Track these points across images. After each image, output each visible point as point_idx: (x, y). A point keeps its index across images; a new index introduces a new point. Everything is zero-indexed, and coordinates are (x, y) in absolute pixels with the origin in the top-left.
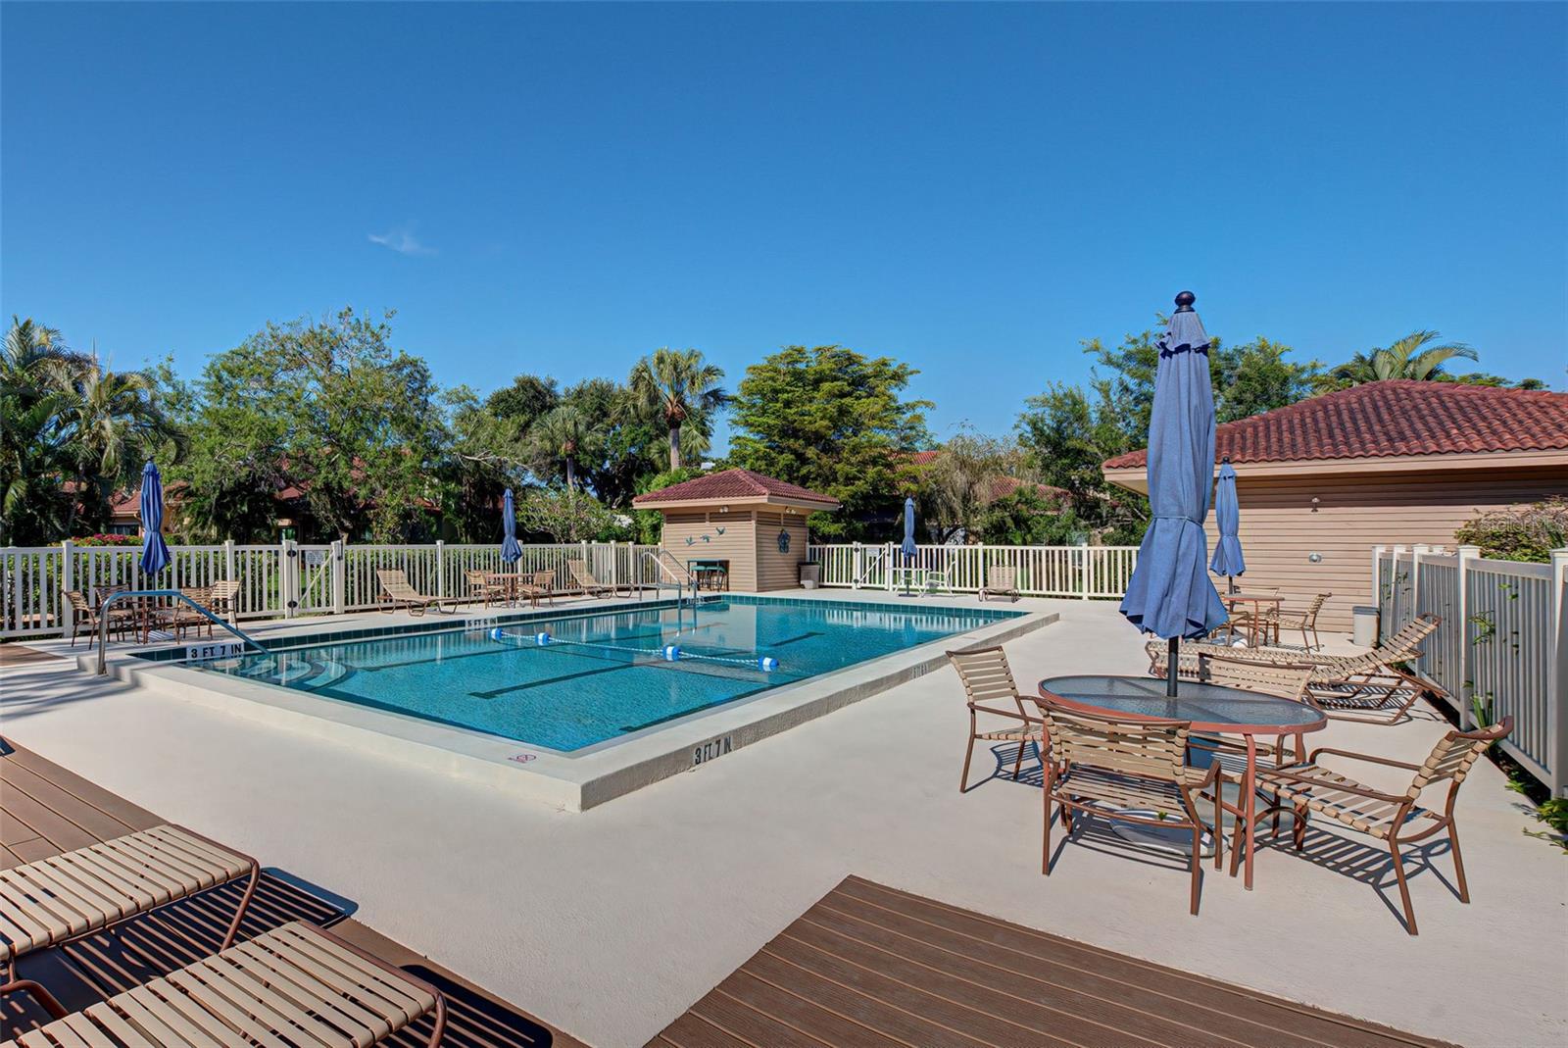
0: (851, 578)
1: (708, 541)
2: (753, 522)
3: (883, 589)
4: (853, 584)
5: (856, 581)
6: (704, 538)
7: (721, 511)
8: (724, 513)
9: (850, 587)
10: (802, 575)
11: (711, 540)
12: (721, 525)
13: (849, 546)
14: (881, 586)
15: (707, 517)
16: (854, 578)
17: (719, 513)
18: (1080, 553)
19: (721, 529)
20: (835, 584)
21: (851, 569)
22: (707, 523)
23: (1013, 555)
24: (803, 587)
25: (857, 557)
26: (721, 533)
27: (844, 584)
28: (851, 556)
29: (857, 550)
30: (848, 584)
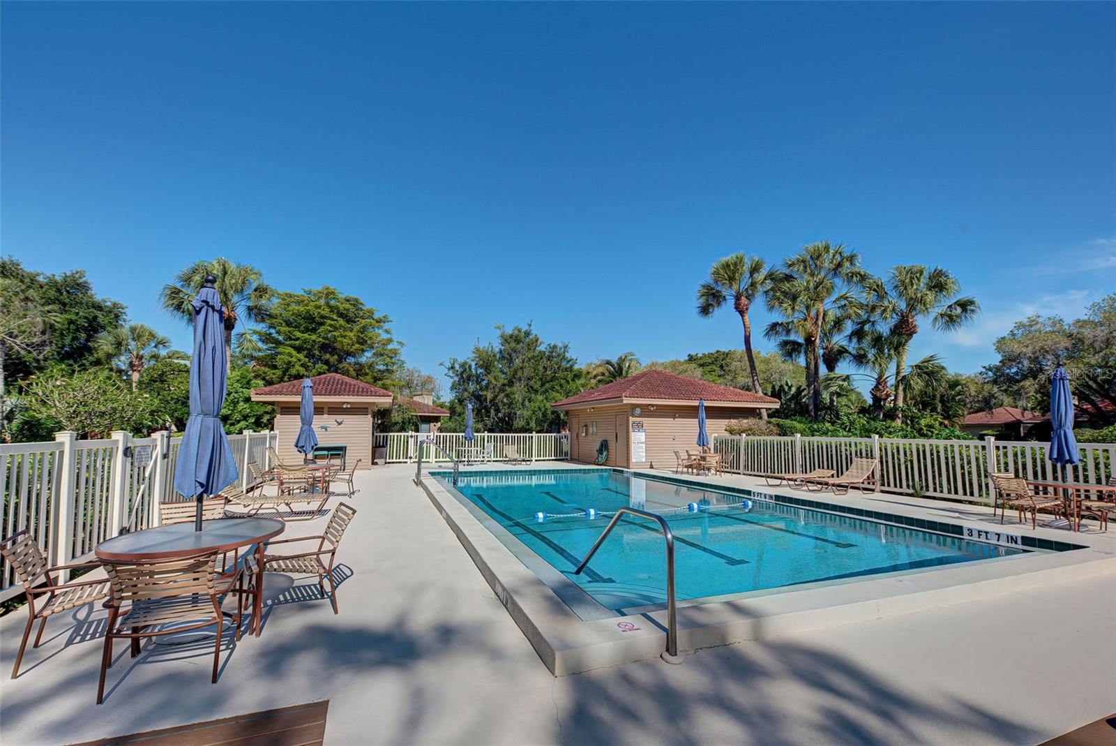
0: (407, 455)
1: (326, 430)
2: (370, 416)
3: (429, 462)
4: (408, 460)
5: (411, 458)
6: (322, 428)
7: (345, 406)
8: (347, 408)
9: (406, 462)
10: (377, 455)
11: (328, 429)
12: (340, 418)
13: (406, 434)
14: (428, 460)
15: (326, 410)
16: (409, 456)
17: (343, 408)
18: (532, 437)
19: (339, 421)
20: (394, 460)
21: (407, 449)
22: (325, 416)
23: (495, 439)
24: (376, 464)
25: (411, 441)
26: (340, 424)
27: (401, 460)
28: (407, 442)
29: (412, 437)
30: (405, 460)
